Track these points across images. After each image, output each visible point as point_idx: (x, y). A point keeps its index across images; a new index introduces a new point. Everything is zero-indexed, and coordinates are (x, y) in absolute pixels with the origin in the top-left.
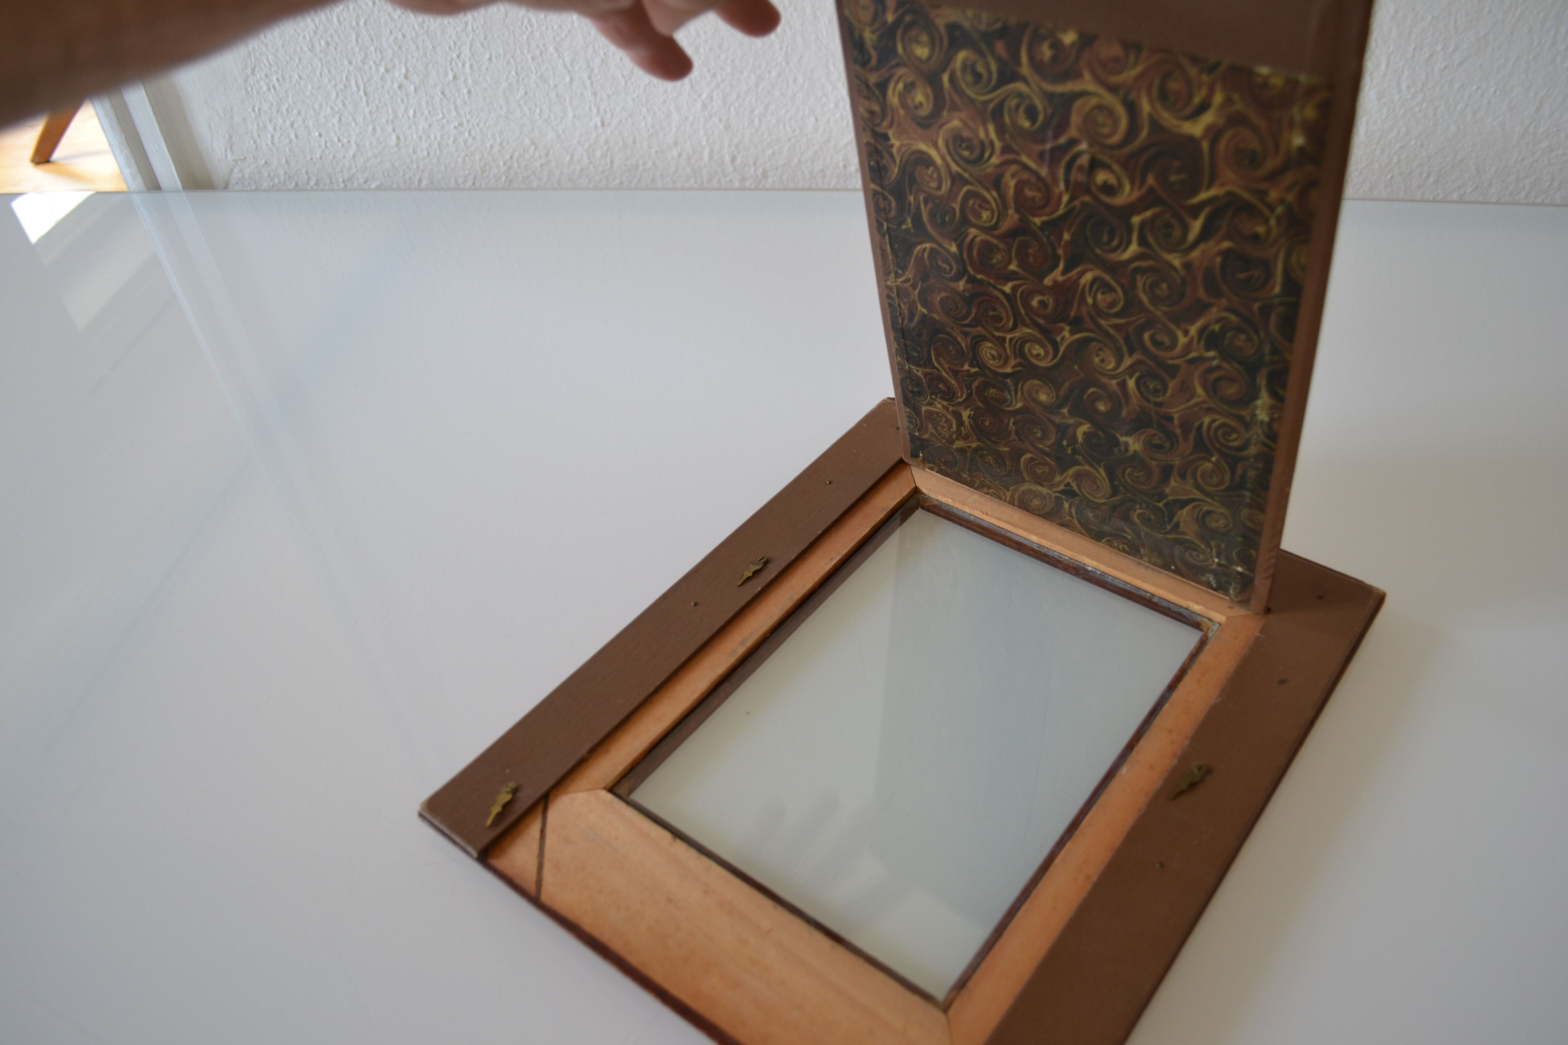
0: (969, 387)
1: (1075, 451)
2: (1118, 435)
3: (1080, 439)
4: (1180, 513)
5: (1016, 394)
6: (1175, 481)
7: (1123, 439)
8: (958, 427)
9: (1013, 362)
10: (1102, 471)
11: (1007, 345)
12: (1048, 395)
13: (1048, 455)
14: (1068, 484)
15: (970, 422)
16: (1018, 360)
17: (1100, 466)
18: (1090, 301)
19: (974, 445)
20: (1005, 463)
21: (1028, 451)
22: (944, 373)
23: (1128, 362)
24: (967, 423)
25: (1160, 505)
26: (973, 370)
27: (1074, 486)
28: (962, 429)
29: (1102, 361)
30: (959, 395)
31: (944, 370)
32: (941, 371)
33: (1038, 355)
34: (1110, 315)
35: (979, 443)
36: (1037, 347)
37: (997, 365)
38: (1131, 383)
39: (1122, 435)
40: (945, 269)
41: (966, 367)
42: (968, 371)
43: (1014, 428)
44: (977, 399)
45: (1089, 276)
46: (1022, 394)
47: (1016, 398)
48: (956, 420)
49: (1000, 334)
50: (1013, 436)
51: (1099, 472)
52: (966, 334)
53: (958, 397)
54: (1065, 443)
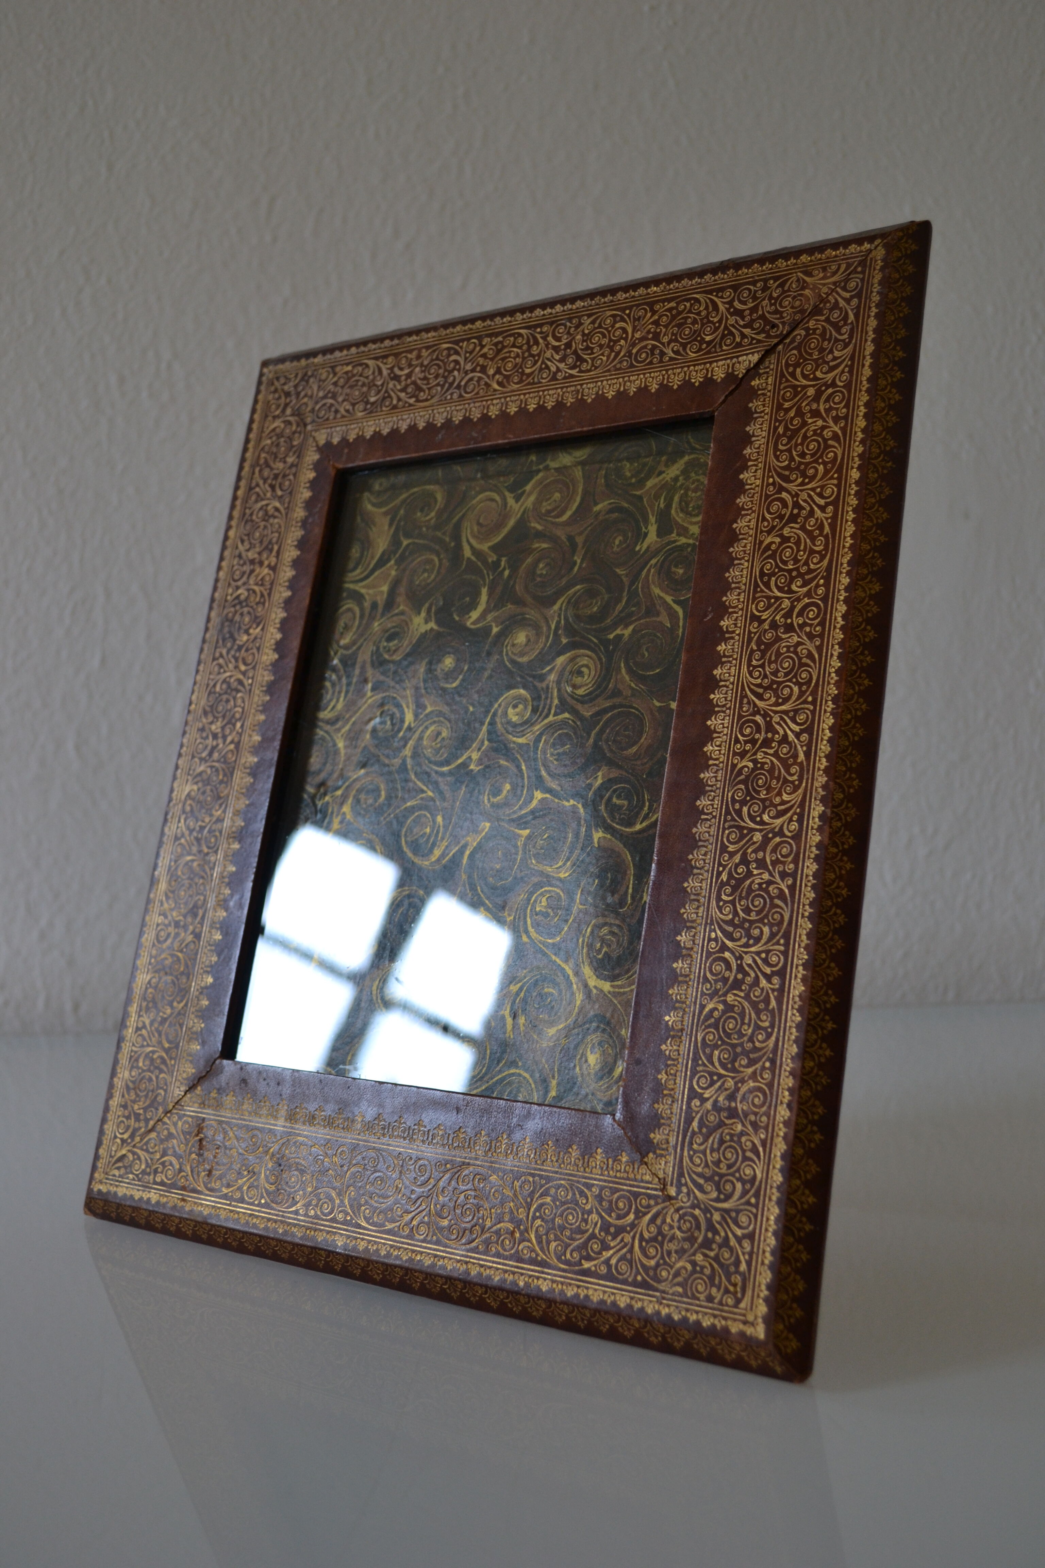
0: (633, 594)
1: (497, 564)
2: (435, 627)
3: (484, 591)
4: (385, 547)
5: (558, 622)
6: (382, 592)
7: (432, 625)
8: (669, 506)
9: (552, 677)
10: (467, 553)
11: (556, 702)
12: (513, 645)
13: (539, 535)
14: (517, 499)
15: (646, 528)
16: (544, 685)
17: (469, 559)
18: (439, 819)
19: (649, 484)
20: (606, 481)
21: (566, 524)
22: (669, 599)
23: (407, 751)
24: (652, 519)
25: (405, 543)
26: (618, 631)
27: (511, 501)
28: (662, 506)
29: (439, 733)
30: (652, 570)
31: (669, 608)
32: (674, 601)
33: (515, 707)
34: (420, 808)
35: (638, 493)
36: (515, 719)
37: (578, 659)
38: (409, 717)
39: (432, 629)
40: (619, 797)
41: (627, 632)
42: (626, 627)
43: (575, 558)
44: (624, 579)
45: (437, 853)
46: (549, 627)
47: (559, 616)
48: (670, 514)
49: (560, 717)
50: (580, 540)
51: (472, 547)
52: (616, 693)
53: (656, 564)
54: (507, 573)
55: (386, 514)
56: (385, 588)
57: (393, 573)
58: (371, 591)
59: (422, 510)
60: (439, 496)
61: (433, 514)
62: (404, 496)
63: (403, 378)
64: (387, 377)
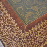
55: (26, 16)
56: (35, 7)
57: (32, 7)
58: (37, 9)
59: (21, 10)
60: (18, 9)
61: (21, 7)
62: (21, 15)
63: (3, 25)
64: (5, 29)
